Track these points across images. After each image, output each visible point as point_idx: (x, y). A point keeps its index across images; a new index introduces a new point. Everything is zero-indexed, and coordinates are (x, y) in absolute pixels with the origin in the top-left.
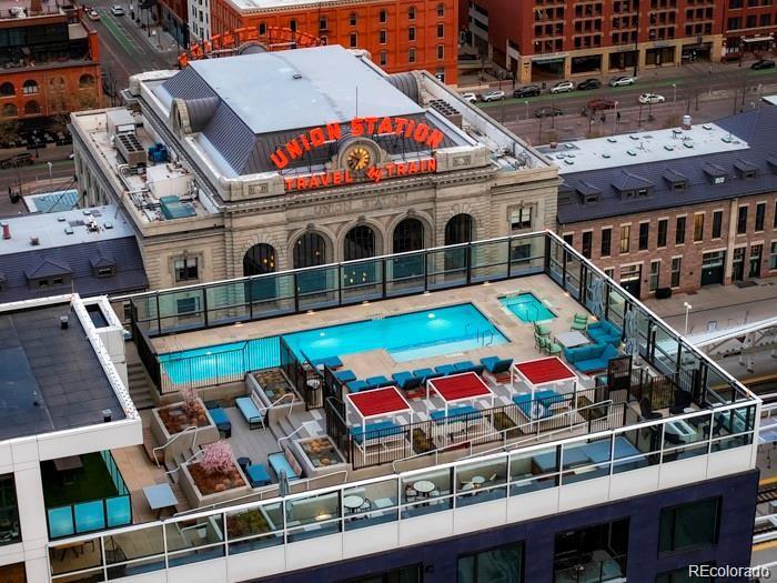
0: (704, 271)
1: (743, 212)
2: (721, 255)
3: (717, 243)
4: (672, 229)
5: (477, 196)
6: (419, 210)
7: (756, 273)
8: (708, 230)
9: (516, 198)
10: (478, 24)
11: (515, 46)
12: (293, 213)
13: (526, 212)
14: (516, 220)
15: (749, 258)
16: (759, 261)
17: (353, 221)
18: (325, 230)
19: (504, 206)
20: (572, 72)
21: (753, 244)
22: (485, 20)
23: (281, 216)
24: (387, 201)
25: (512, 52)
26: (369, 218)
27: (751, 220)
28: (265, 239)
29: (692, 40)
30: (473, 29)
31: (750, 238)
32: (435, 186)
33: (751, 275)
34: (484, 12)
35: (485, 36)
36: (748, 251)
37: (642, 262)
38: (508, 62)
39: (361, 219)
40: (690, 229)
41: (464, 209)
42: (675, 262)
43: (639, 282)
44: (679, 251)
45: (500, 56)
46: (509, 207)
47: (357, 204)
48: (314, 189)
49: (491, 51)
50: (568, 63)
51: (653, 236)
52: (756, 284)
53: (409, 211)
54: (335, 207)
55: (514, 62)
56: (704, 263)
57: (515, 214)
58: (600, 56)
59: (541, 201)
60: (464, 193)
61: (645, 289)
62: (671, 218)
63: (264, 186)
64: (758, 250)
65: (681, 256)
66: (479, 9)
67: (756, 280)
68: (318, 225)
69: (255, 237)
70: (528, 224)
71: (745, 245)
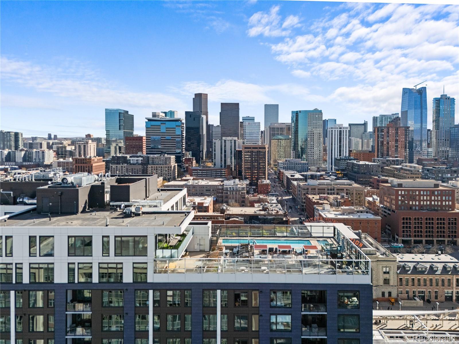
0: (446, 296)
2: (451, 292)
3: (449, 288)
4: (434, 282)
8: (446, 284)
9: (384, 264)
10: (389, 229)
11: (397, 235)
13: (388, 269)
14: (385, 271)
20: (414, 243)
22: (390, 228)
25: (396, 237)
29: (451, 239)
30: (387, 230)
34: (389, 226)
35: (390, 232)
37: (425, 290)
38: (396, 239)
40: (440, 283)
42: (436, 292)
43: (424, 296)
45: (394, 237)
46: (382, 267)
49: (391, 236)
50: (413, 241)
51: (428, 283)
55: (397, 239)
56: (445, 294)
57: (384, 269)
58: (422, 240)
59: (392, 267)
65: (438, 290)
66: (388, 226)
70: (388, 273)
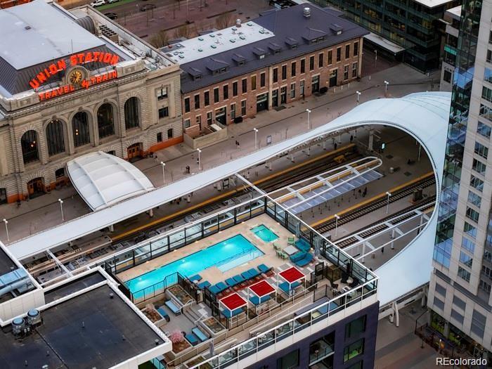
0: (258, 105)
1: (275, 71)
2: (266, 95)
3: (264, 89)
4: (240, 86)
5: (139, 86)
6: (110, 99)
7: (284, 101)
8: (258, 83)
9: (159, 83)
12: (45, 111)
13: (164, 90)
14: (160, 95)
15: (280, 94)
16: (285, 95)
17: (76, 110)
18: (62, 117)
19: (153, 89)
21: (282, 87)
23: (39, 114)
24: (93, 97)
26: (84, 107)
27: (280, 75)
28: (31, 128)
31: (280, 84)
32: (117, 85)
33: (282, 103)
36: (280, 91)
37: (226, 106)
39: (80, 108)
40: (249, 85)
41: (134, 94)
42: (243, 103)
43: (225, 116)
44: (244, 97)
46: (156, 89)
47: (77, 101)
48: (55, 97)
51: (230, 91)
52: (285, 108)
53: (105, 100)
54: (66, 105)
56: (258, 100)
57: (159, 92)
59: (172, 83)
60: (133, 86)
61: (229, 119)
62: (239, 81)
63: (28, 100)
64: (284, 89)
65: (246, 99)
67: (285, 105)
68: (58, 116)
69: (26, 128)
70: (166, 96)
71: (278, 88)
